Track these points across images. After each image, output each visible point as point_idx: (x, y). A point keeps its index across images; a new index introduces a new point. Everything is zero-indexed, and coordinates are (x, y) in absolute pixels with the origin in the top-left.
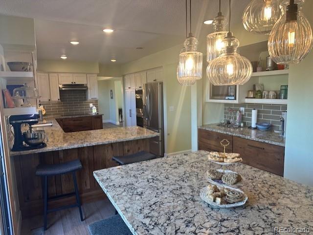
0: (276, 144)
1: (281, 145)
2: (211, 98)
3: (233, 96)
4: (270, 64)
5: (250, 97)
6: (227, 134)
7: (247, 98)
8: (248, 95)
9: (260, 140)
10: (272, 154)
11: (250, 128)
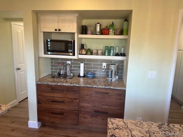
0: (119, 89)
1: (123, 89)
2: (45, 53)
3: (72, 52)
4: (98, 29)
5: (83, 53)
6: (74, 86)
7: (80, 54)
8: (82, 52)
9: (106, 87)
10: (115, 96)
11: (79, 76)
